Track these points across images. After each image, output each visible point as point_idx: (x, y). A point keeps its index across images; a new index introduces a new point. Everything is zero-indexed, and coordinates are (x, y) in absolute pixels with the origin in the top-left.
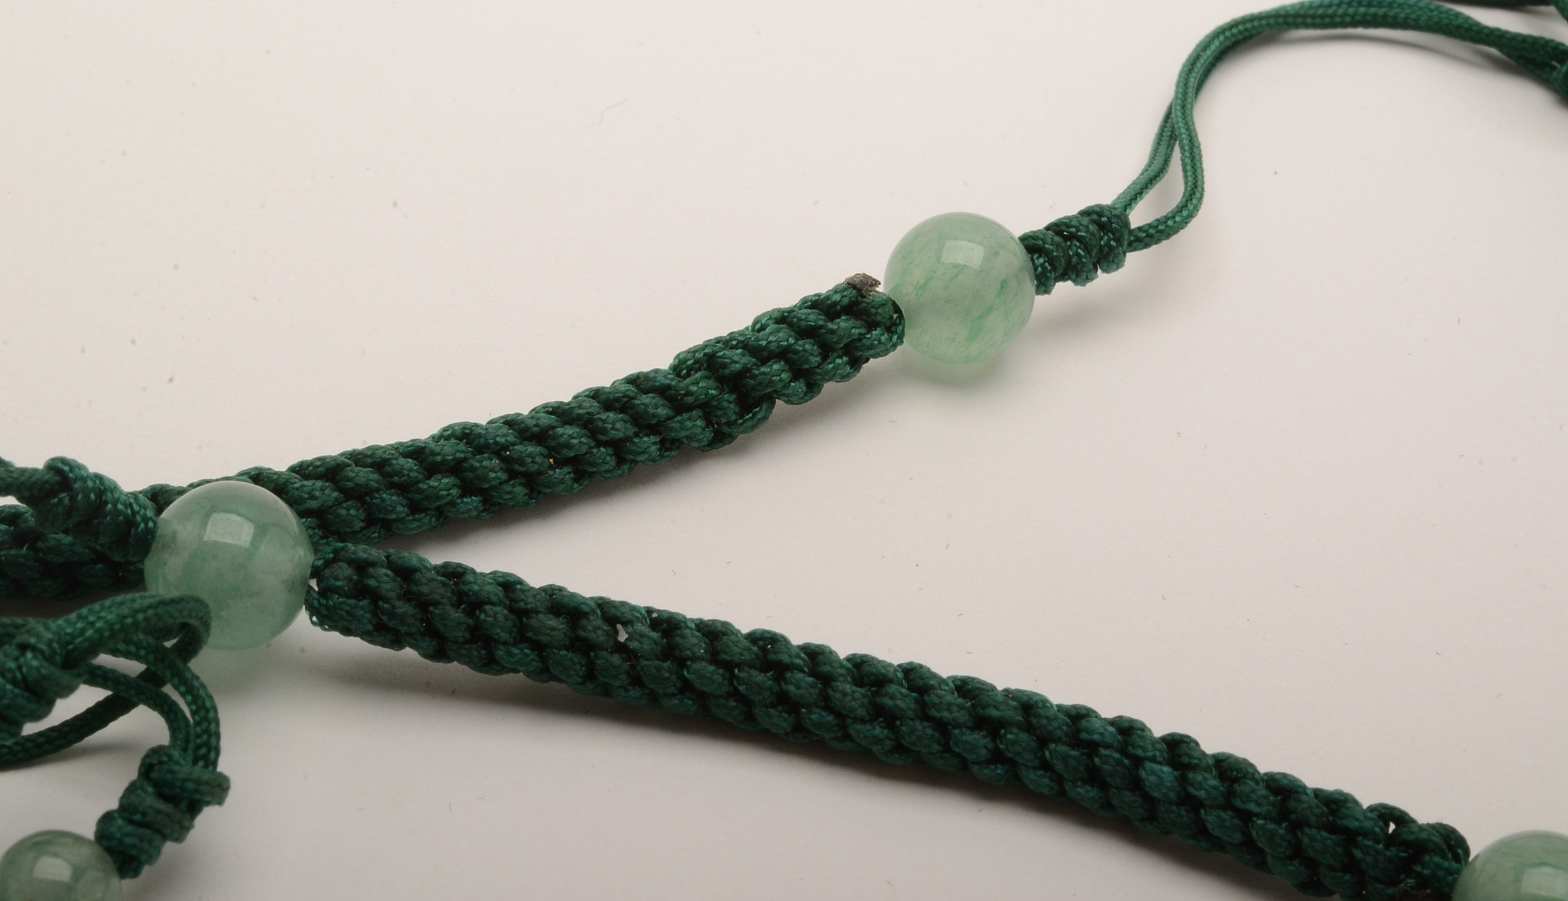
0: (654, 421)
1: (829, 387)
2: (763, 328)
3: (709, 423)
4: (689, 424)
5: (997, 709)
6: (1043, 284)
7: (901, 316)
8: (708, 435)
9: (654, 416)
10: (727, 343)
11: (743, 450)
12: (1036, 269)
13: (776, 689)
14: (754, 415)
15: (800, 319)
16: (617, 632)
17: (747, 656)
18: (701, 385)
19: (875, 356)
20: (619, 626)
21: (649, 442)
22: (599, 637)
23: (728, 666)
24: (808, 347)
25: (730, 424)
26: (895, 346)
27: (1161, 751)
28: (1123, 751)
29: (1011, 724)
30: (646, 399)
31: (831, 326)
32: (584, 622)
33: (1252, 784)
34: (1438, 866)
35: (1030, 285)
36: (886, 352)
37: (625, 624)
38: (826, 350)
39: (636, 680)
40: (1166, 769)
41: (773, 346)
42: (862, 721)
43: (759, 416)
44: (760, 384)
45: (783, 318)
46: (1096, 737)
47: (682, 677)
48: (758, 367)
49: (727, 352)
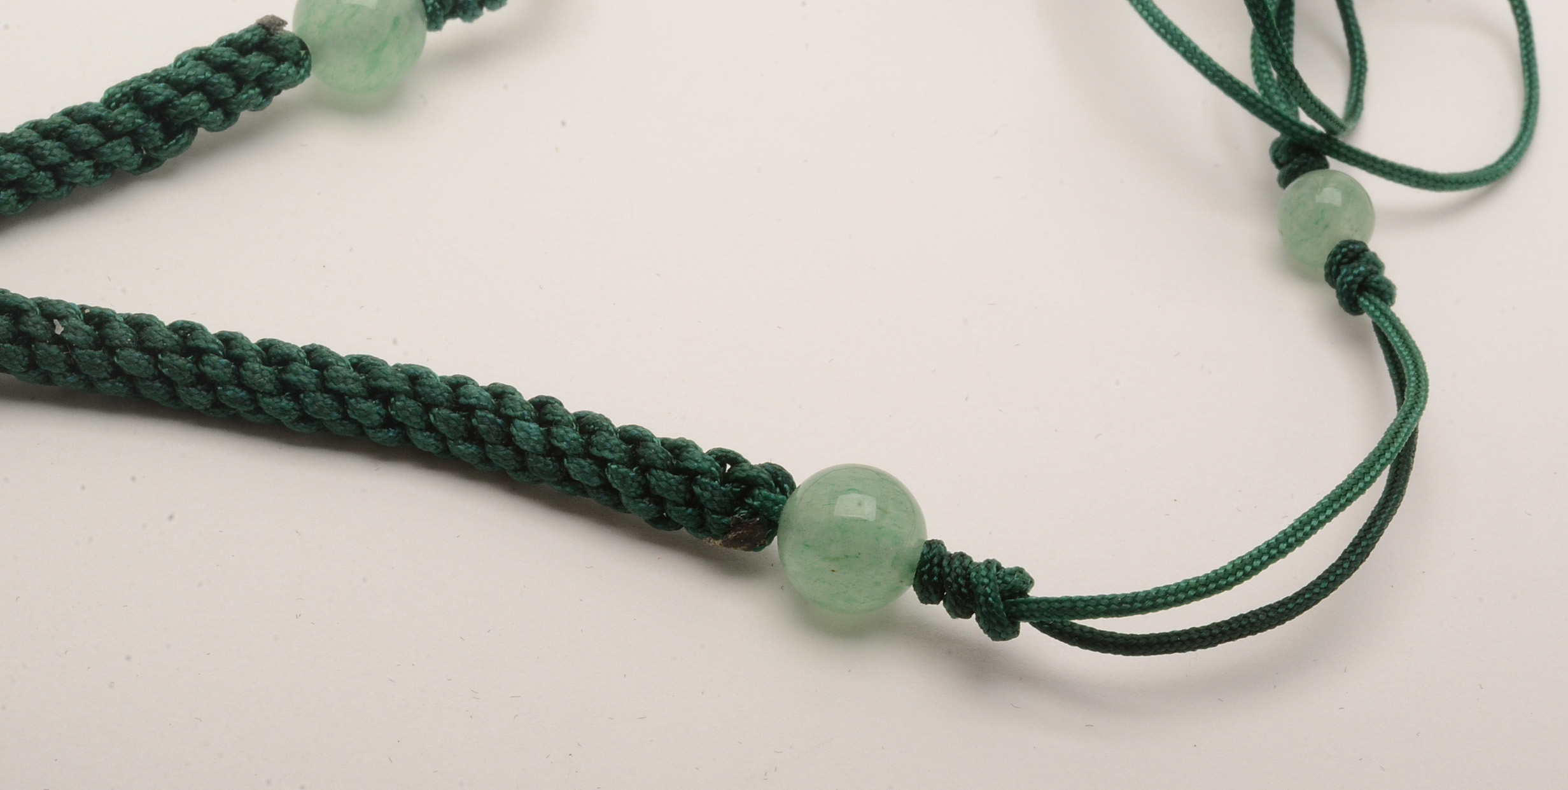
0: (87, 147)
1: (245, 116)
2: (183, 65)
3: (137, 149)
4: (119, 149)
5: (386, 379)
6: (434, 20)
7: (308, 53)
8: (137, 160)
9: (87, 143)
10: (152, 78)
11: (171, 173)
12: (426, 7)
13: (195, 370)
14: (178, 141)
15: (216, 56)
16: (54, 326)
17: (169, 343)
18: (128, 116)
19: (287, 87)
20: (56, 321)
21: (83, 166)
22: (38, 331)
23: (153, 352)
24: (223, 80)
25: (156, 149)
26: (302, 78)
27: (529, 411)
28: (497, 412)
29: (399, 393)
30: (79, 128)
31: (243, 61)
32: (25, 318)
33: (606, 435)
34: (766, 498)
35: (421, 23)
36: (294, 84)
37: (60, 319)
38: (240, 83)
39: (73, 368)
40: (533, 425)
41: (192, 79)
42: (271, 395)
43: (183, 141)
44: (181, 113)
45: (201, 56)
46: (473, 401)
47: (113, 364)
48: (179, 98)
49: (151, 86)
